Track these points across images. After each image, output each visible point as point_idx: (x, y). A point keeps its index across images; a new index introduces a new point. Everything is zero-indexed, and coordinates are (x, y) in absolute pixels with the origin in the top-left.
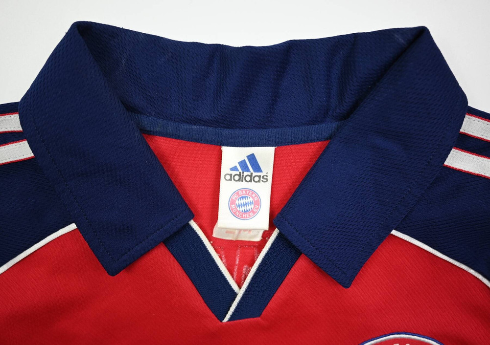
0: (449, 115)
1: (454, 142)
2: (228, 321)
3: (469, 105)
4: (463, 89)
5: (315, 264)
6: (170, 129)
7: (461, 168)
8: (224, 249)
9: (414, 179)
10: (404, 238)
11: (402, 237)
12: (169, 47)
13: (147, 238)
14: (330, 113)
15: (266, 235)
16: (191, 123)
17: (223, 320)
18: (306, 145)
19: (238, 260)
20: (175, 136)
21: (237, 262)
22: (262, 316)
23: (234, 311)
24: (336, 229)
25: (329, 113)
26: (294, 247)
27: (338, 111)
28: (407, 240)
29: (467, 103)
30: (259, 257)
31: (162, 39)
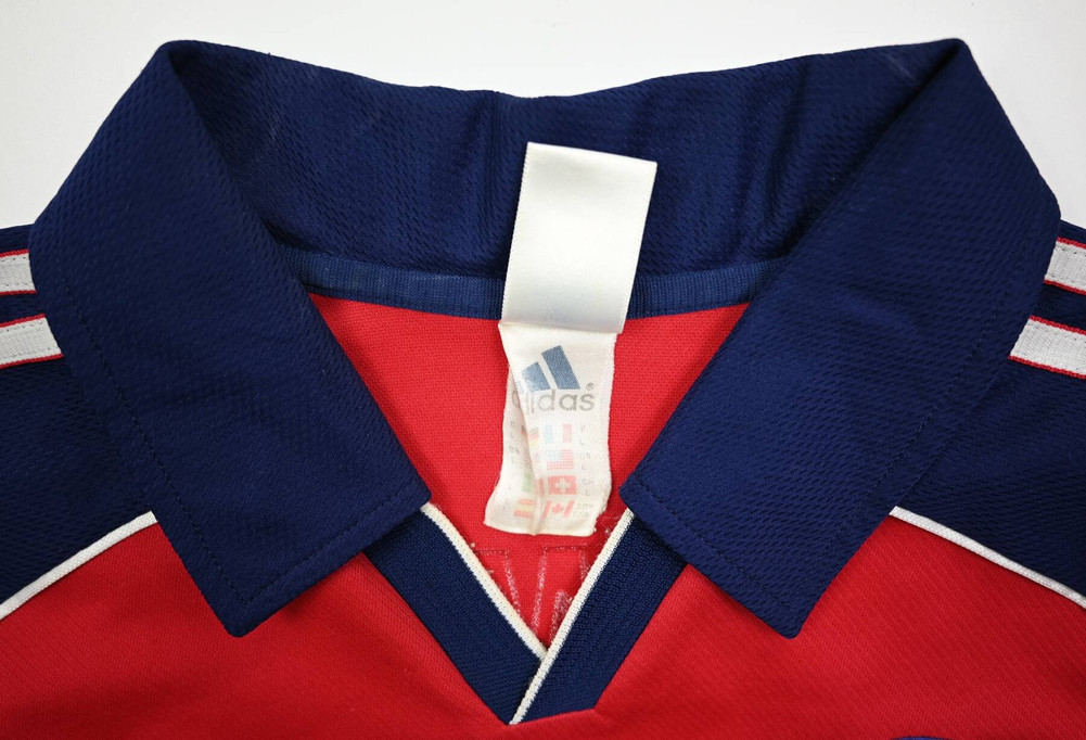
0: (1018, 244)
1: (1031, 306)
2: (522, 721)
3: (1064, 218)
4: (1048, 183)
5: (718, 586)
6: (381, 284)
7: (1047, 363)
8: (510, 556)
9: (940, 392)
10: (919, 525)
11: (914, 523)
12: (375, 97)
13: (321, 548)
14: (745, 242)
15: (605, 524)
16: (429, 271)
17: (512, 719)
18: (693, 315)
19: (542, 579)
20: (393, 300)
21: (541, 585)
22: (598, 706)
23: (536, 699)
24: (764, 508)
25: (742, 241)
26: (668, 549)
27: (764, 237)
28: (927, 528)
29: (1059, 214)
30: (590, 574)
31: (359, 80)
